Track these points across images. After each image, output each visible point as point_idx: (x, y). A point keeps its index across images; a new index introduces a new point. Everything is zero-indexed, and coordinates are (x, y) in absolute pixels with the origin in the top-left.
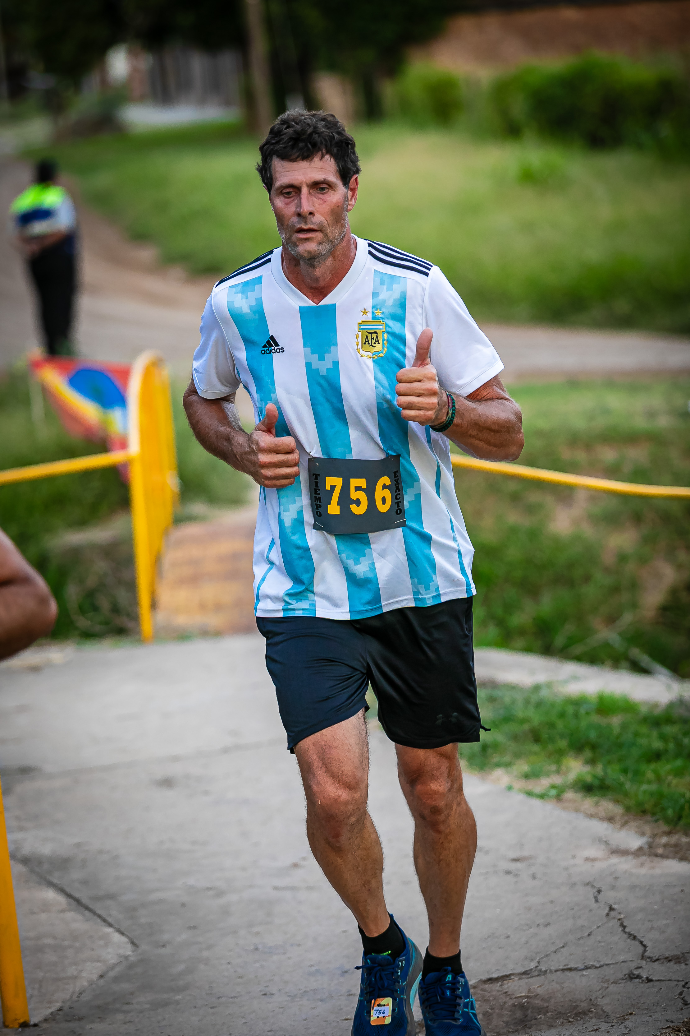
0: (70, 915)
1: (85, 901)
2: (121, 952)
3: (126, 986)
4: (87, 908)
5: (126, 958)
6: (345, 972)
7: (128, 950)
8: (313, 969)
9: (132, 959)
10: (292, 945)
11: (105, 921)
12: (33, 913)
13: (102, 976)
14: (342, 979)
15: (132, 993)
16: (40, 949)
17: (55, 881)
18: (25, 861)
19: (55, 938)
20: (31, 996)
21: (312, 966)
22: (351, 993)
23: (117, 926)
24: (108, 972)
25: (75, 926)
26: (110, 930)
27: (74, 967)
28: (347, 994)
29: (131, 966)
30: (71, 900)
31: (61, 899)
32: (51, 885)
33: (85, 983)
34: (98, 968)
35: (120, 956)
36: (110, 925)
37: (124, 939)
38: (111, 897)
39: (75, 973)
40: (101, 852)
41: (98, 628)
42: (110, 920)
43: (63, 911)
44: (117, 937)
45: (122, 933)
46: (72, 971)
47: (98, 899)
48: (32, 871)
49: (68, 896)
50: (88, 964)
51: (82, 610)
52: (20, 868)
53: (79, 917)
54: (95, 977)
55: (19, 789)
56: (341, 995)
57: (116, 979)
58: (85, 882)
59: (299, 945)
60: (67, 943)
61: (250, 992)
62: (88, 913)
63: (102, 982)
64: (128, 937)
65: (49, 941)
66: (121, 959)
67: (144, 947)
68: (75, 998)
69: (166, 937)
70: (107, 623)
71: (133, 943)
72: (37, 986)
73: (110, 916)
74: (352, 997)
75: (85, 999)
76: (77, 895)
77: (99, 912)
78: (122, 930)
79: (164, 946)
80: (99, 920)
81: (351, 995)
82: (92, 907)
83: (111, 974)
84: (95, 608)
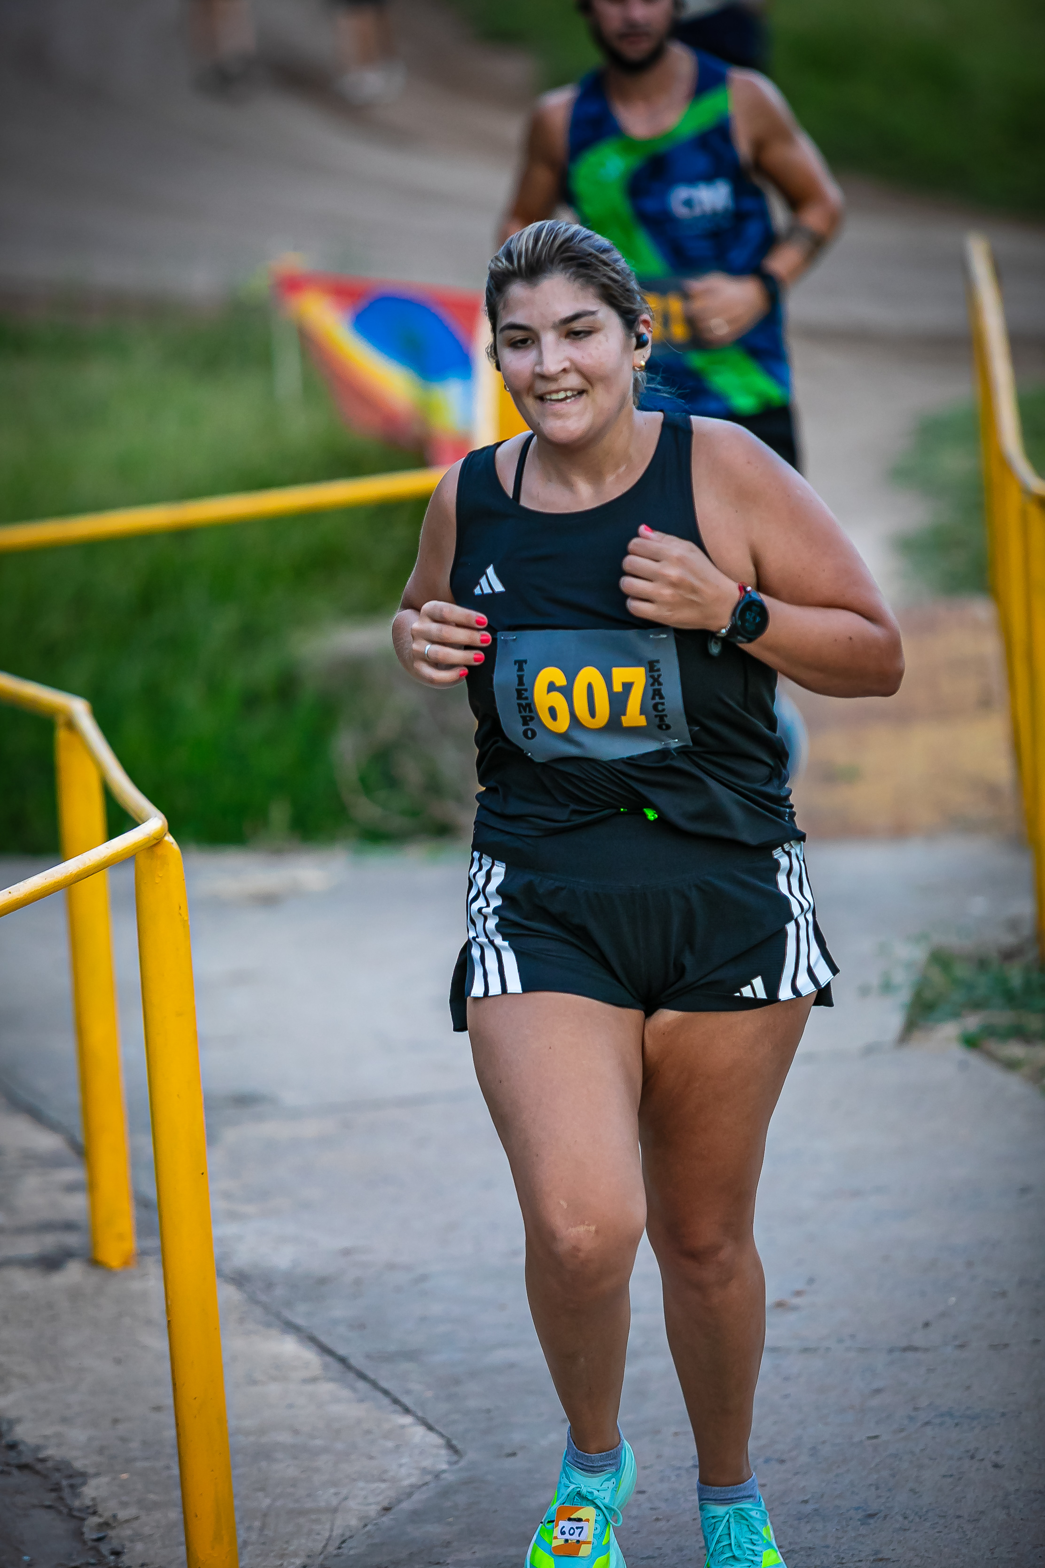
0: (326, 1388)
1: (357, 1361)
2: (427, 1463)
3: (433, 1530)
4: (362, 1376)
5: (437, 1476)
6: (871, 1516)
7: (441, 1460)
8: (809, 1508)
9: (449, 1477)
10: (767, 1461)
11: (396, 1401)
12: (254, 1382)
13: (387, 1509)
14: (863, 1530)
15: (448, 1544)
16: (265, 1453)
17: (300, 1321)
18: (240, 1279)
19: (296, 1432)
20: (245, 1543)
21: (806, 1502)
22: (880, 1556)
23: (420, 1414)
24: (399, 1501)
25: (336, 1409)
26: (408, 1420)
27: (332, 1490)
28: (872, 1558)
29: (446, 1492)
30: (329, 1359)
31: (310, 1356)
32: (291, 1327)
33: (354, 1522)
34: (384, 1493)
35: (425, 1471)
36: (407, 1411)
37: (433, 1439)
38: (411, 1355)
39: (334, 1502)
40: (391, 1267)
41: (397, 822)
42: (407, 1400)
43: (314, 1380)
44: (419, 1432)
45: (430, 1428)
46: (327, 1497)
47: (389, 1358)
48: (253, 1300)
49: (325, 1350)
50: (361, 1484)
51: (366, 787)
52: (229, 1293)
53: (346, 1393)
54: (373, 1510)
55: (230, 1136)
56: (860, 1561)
57: (416, 1516)
58: (359, 1326)
59: (782, 1461)
60: (318, 1442)
61: (681, 1549)
62: (361, 1385)
63: (386, 1520)
64: (442, 1435)
65: (285, 1437)
66: (428, 1478)
67: (471, 1455)
68: (331, 1549)
69: (518, 1437)
70: (414, 813)
71: (450, 1446)
72: (257, 1524)
73: (408, 1392)
74: (880, 1564)
75: (352, 1552)
76: (342, 1351)
77: (384, 1384)
78: (431, 1421)
79: (514, 1454)
80: (386, 1401)
81: (881, 1560)
82: (371, 1375)
83: (406, 1505)
84: (392, 782)
